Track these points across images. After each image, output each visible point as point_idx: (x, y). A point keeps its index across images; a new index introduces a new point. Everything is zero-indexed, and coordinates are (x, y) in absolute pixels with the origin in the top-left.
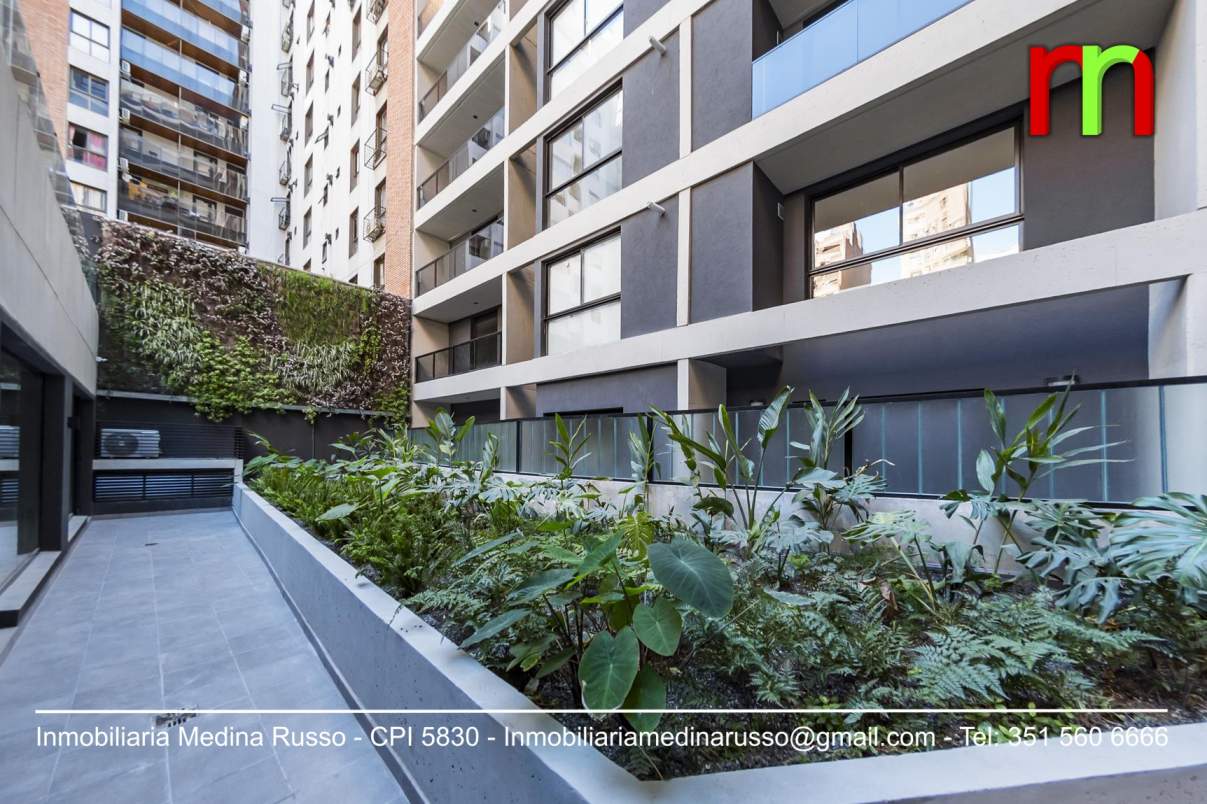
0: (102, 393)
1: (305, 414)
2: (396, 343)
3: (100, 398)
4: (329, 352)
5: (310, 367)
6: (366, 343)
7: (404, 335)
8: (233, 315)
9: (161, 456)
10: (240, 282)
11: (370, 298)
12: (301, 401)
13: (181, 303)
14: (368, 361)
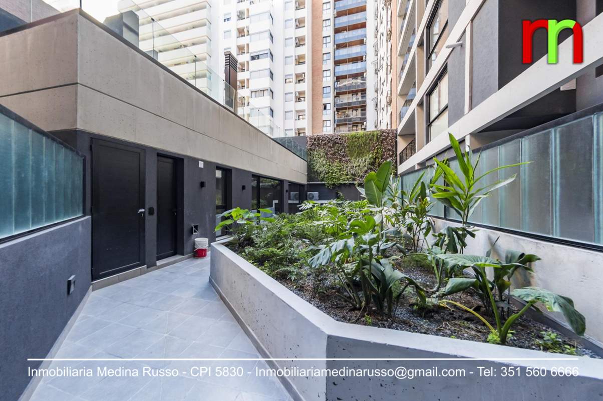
0: (308, 183)
1: (355, 184)
2: (389, 150)
3: (308, 184)
4: (362, 160)
5: (356, 167)
6: (377, 153)
7: (392, 146)
8: (334, 154)
9: (319, 200)
10: (336, 143)
11: (377, 134)
12: (354, 180)
13: (322, 154)
14: (377, 160)
